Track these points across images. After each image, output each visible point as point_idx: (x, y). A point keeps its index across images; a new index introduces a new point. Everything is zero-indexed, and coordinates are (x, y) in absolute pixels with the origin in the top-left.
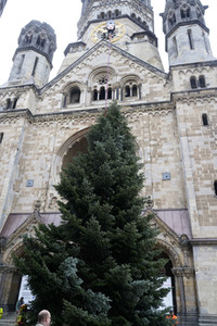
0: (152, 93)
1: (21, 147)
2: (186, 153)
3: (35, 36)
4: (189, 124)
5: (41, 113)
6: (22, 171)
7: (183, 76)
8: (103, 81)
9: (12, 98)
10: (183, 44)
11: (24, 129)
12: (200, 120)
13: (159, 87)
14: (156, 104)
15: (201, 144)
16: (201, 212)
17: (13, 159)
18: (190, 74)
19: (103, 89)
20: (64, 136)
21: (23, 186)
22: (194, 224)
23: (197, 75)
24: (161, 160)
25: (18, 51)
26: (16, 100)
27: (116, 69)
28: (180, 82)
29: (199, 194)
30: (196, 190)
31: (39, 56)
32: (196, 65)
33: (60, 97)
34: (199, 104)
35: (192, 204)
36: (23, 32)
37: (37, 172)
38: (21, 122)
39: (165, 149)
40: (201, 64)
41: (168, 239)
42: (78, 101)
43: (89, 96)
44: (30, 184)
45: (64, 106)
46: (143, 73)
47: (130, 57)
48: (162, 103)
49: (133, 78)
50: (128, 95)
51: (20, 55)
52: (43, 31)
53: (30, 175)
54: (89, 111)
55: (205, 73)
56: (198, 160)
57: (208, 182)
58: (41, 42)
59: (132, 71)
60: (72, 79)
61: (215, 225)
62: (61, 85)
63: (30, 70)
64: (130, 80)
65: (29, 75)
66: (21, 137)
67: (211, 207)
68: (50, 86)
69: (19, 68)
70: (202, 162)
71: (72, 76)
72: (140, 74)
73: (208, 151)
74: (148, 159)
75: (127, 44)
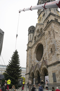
16: (49, 58)
21: (32, 61)
22: (48, 62)
23: (47, 21)
34: (48, 29)
37: (33, 58)
47: (40, 24)
52: (31, 28)
61: (51, 60)
62: (34, 38)
63: (30, 38)
64: (41, 29)
65: (30, 39)
66: (30, 53)
67: (51, 56)
68: (32, 39)
69: (28, 39)
70: (49, 45)
71: (35, 35)
72: (42, 27)
73: (50, 41)
74: (44, 48)
75: (42, 19)
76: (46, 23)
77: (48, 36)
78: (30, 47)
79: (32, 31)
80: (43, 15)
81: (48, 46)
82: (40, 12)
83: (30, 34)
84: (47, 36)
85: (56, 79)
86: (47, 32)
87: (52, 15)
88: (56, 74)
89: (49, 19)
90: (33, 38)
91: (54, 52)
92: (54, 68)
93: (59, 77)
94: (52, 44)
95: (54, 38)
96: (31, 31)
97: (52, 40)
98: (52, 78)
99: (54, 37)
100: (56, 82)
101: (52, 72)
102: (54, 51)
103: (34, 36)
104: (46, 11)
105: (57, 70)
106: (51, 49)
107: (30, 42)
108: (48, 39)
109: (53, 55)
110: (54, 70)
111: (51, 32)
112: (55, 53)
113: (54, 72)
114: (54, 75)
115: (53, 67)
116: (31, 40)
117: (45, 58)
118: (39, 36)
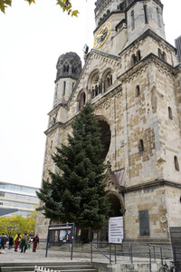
5: (69, 119)
8: (97, 80)
14: (117, 88)
15: (134, 113)
16: (131, 167)
18: (131, 54)
19: (96, 86)
22: (127, 177)
23: (135, 53)
24: (121, 132)
26: (56, 117)
29: (131, 153)
30: (129, 151)
33: (76, 104)
34: (135, 79)
35: (127, 163)
38: (58, 131)
39: (123, 122)
40: (136, 41)
41: (117, 191)
45: (79, 109)
47: (105, 55)
50: (109, 85)
52: (67, 60)
56: (132, 127)
57: (136, 143)
59: (108, 66)
61: (138, 175)
62: (76, 95)
63: (60, 93)
64: (108, 72)
65: (60, 96)
66: (58, 141)
67: (137, 163)
68: (70, 99)
69: (56, 94)
70: (134, 128)
71: (81, 86)
72: (111, 67)
73: (137, 117)
74: (113, 133)
75: (112, 38)
76: (129, 58)
77: (132, 100)
78: (60, 123)
79: (70, 70)
80: (116, 27)
81: (130, 132)
82: (105, 12)
83: (62, 80)
84: (128, 99)
85: (148, 228)
86: (129, 87)
87: (151, 36)
88: (150, 213)
89: (140, 48)
90: (72, 96)
91: (151, 152)
92: (146, 198)
93: (158, 223)
94: (146, 127)
95: (154, 112)
96: (66, 69)
97: (146, 114)
98: (138, 224)
99: (154, 108)
100: (148, 234)
101: (139, 207)
102: (151, 149)
103: (78, 90)
104: (133, 20)
105: (155, 204)
106: (141, 141)
107: (61, 105)
108: (132, 111)
109: (144, 160)
110: (147, 202)
111: (146, 92)
112: (152, 155)
113: (143, 208)
114: (144, 217)
115: (143, 194)
116: (64, 99)
117: (113, 165)
118: (96, 92)
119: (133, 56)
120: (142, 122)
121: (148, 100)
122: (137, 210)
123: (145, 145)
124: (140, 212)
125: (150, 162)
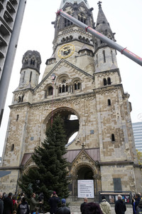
0: (87, 88)
1: (27, 121)
2: (99, 121)
3: (30, 60)
4: (101, 105)
5: (35, 102)
6: (28, 133)
7: (100, 79)
8: (64, 81)
9: (21, 96)
10: (100, 59)
11: (28, 112)
12: (107, 102)
13: (90, 84)
14: (87, 94)
15: (106, 116)
16: (105, 150)
17: (23, 128)
18: (103, 77)
19: (63, 86)
20: (46, 113)
21: (29, 140)
22: (102, 155)
23: (106, 78)
24: (90, 124)
25: (22, 69)
26: (23, 97)
27: (69, 75)
28: (99, 82)
29: (104, 141)
30: (103, 139)
31: (32, 70)
32: (106, 72)
33: (43, 92)
34: (106, 94)
35: (101, 146)
36: (24, 58)
37: (35, 133)
38: (26, 109)
39: (92, 118)
40: (108, 71)
41: (91, 163)
42: (52, 94)
43: (57, 90)
44: (32, 139)
45: (46, 97)
46: (82, 76)
47: (76, 68)
48: (90, 93)
49: (77, 79)
50: (76, 89)
51: (23, 71)
52: (34, 56)
53: (32, 134)
54: (57, 100)
55: (110, 76)
56: (105, 124)
57: (109, 135)
58: (33, 63)
59: (77, 76)
60: (49, 82)
61: (110, 155)
62: (43, 87)
65: (27, 82)
66: (26, 116)
67: (109, 148)
68: (37, 87)
73: (109, 119)
74: (84, 124)
75: (76, 57)
80: (79, 51)
81: (104, 127)
85: (121, 189)
86: (102, 98)
88: (122, 180)
90: (39, 85)
91: (121, 143)
92: (119, 171)
93: (128, 186)
94: (116, 127)
95: (123, 119)
97: (116, 119)
98: (113, 186)
99: (123, 117)
101: (113, 175)
102: (121, 141)
105: (126, 175)
109: (116, 147)
110: (119, 173)
111: (116, 105)
112: (122, 145)
113: (117, 177)
114: (117, 182)
115: (116, 168)
116: (30, 85)
118: (63, 89)
119: (105, 80)
120: (113, 123)
121: (117, 111)
122: (112, 177)
123: (116, 138)
124: (114, 179)
125: (120, 149)
